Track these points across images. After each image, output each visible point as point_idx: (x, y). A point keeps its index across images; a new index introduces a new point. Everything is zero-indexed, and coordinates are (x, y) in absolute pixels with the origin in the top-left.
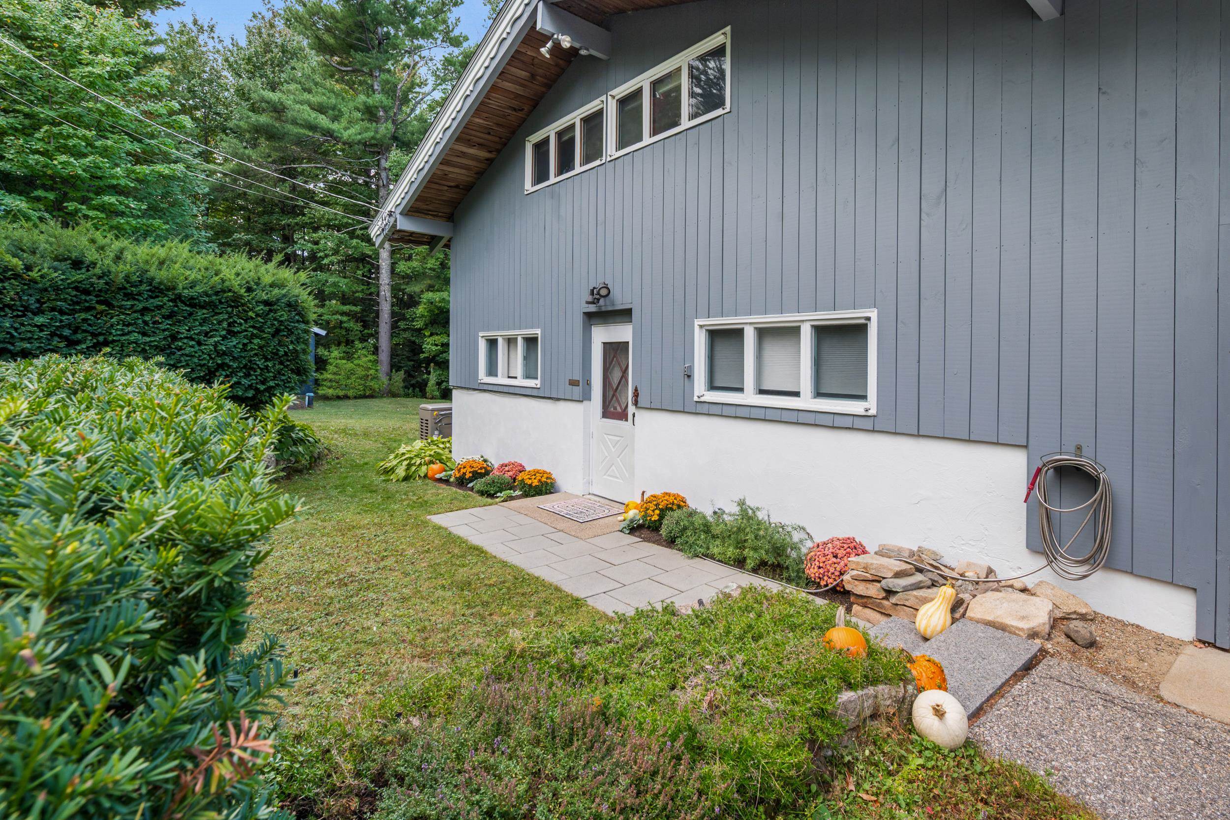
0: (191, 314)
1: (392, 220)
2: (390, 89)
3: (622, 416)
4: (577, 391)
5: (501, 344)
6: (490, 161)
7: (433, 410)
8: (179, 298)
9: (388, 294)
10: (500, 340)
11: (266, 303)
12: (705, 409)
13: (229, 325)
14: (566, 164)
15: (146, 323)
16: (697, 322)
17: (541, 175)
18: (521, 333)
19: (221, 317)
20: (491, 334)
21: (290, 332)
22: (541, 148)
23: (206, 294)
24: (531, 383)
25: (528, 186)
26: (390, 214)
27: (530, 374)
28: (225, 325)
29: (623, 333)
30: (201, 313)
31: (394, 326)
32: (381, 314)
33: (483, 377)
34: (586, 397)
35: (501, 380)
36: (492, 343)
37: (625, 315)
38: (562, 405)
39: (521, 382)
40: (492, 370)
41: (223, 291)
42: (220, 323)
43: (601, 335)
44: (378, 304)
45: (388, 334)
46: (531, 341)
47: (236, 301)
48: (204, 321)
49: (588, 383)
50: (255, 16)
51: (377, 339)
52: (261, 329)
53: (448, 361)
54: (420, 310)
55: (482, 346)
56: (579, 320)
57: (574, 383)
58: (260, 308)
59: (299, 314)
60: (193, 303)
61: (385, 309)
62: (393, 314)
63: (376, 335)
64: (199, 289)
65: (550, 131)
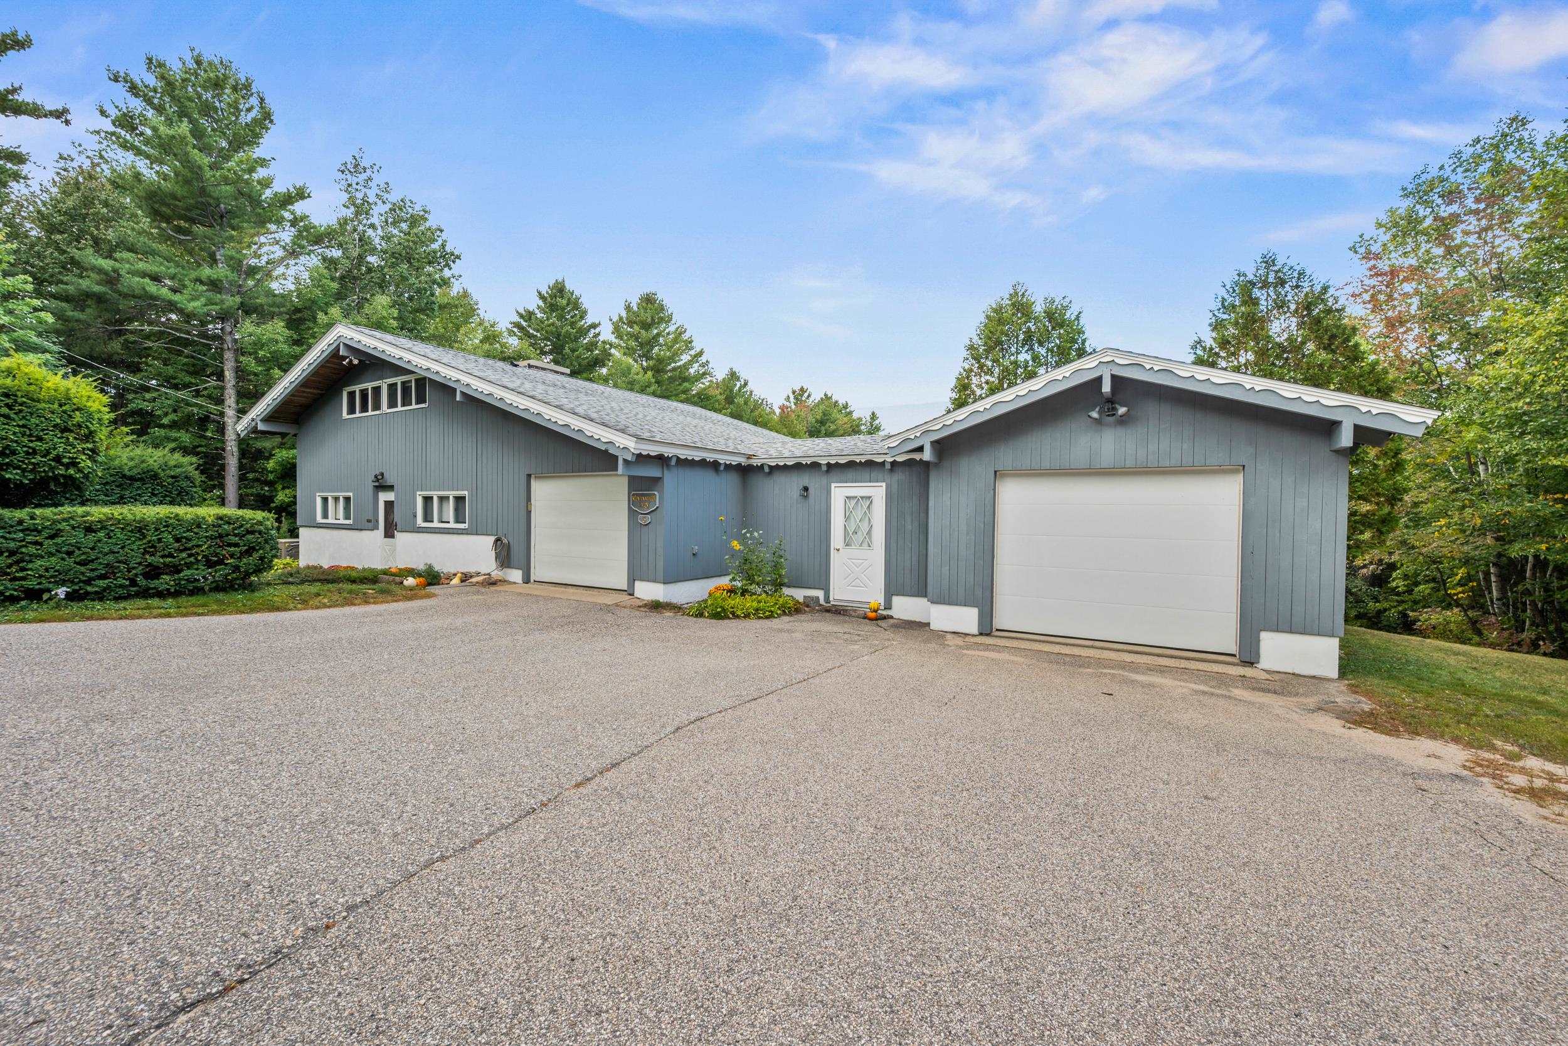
0: (130, 484)
1: (253, 423)
2: (236, 265)
3: (393, 536)
4: (370, 525)
5: (330, 500)
6: (322, 395)
7: (285, 543)
8: (124, 476)
9: (235, 449)
10: (330, 498)
11: (173, 477)
12: (420, 530)
13: (153, 489)
14: (364, 409)
15: (107, 490)
16: (418, 493)
17: (352, 410)
18: (342, 494)
19: (147, 486)
20: (325, 494)
21: (187, 494)
22: (352, 395)
23: (139, 473)
24: (347, 522)
25: (345, 415)
26: (253, 420)
27: (347, 517)
28: (150, 490)
29: (390, 496)
30: (138, 484)
31: (242, 478)
32: (227, 468)
33: (319, 519)
34: (376, 528)
35: (331, 520)
36: (325, 500)
37: (390, 488)
38: (364, 532)
39: (342, 521)
40: (325, 515)
41: (148, 471)
42: (147, 489)
43: (384, 497)
44: (224, 458)
45: (236, 486)
46: (347, 500)
47: (155, 476)
48: (139, 488)
49: (377, 521)
50: (61, 157)
51: (224, 490)
52: (171, 492)
53: (296, 513)
54: (271, 465)
55: (319, 501)
56: (371, 489)
57: (369, 521)
58: (170, 480)
59: (191, 482)
60: (132, 479)
61: (232, 463)
62: (241, 467)
63: (222, 486)
64: (135, 471)
65: (357, 388)
